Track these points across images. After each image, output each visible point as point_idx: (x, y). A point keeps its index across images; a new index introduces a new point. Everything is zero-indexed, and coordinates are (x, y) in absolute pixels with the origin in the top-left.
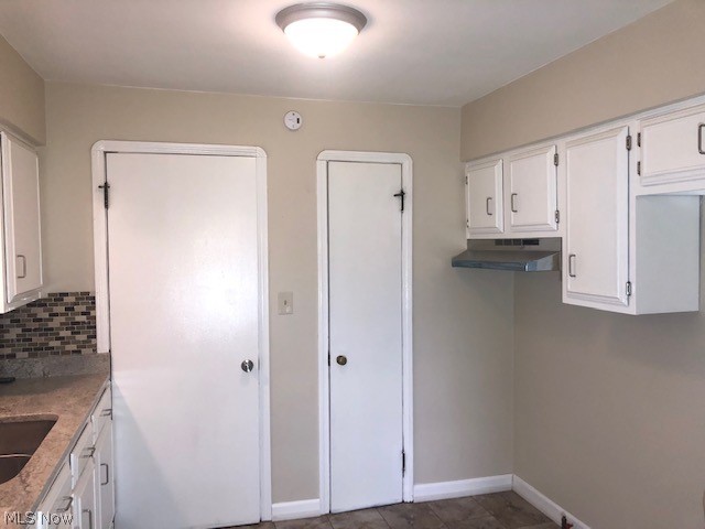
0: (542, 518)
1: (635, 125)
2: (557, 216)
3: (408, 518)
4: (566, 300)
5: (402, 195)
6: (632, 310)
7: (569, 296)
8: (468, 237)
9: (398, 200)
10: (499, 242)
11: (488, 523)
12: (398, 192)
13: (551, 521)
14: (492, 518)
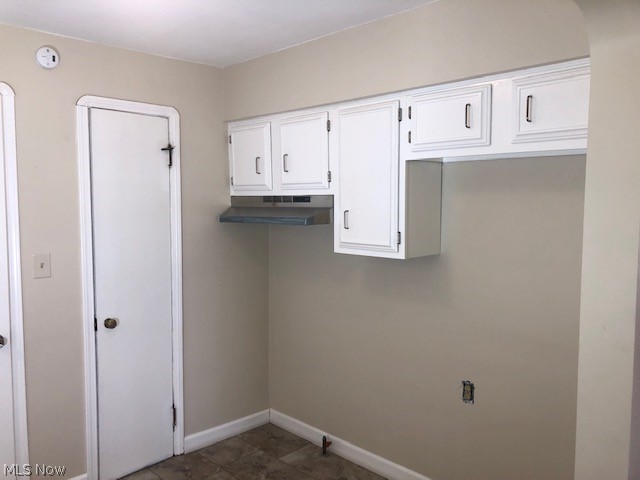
0: (302, 443)
1: (406, 100)
2: (329, 176)
3: (184, 471)
4: (337, 249)
5: (170, 149)
6: (401, 255)
7: (341, 246)
8: (232, 194)
9: (166, 155)
10: (267, 199)
11: (259, 457)
12: (166, 146)
13: (311, 443)
14: (261, 452)
